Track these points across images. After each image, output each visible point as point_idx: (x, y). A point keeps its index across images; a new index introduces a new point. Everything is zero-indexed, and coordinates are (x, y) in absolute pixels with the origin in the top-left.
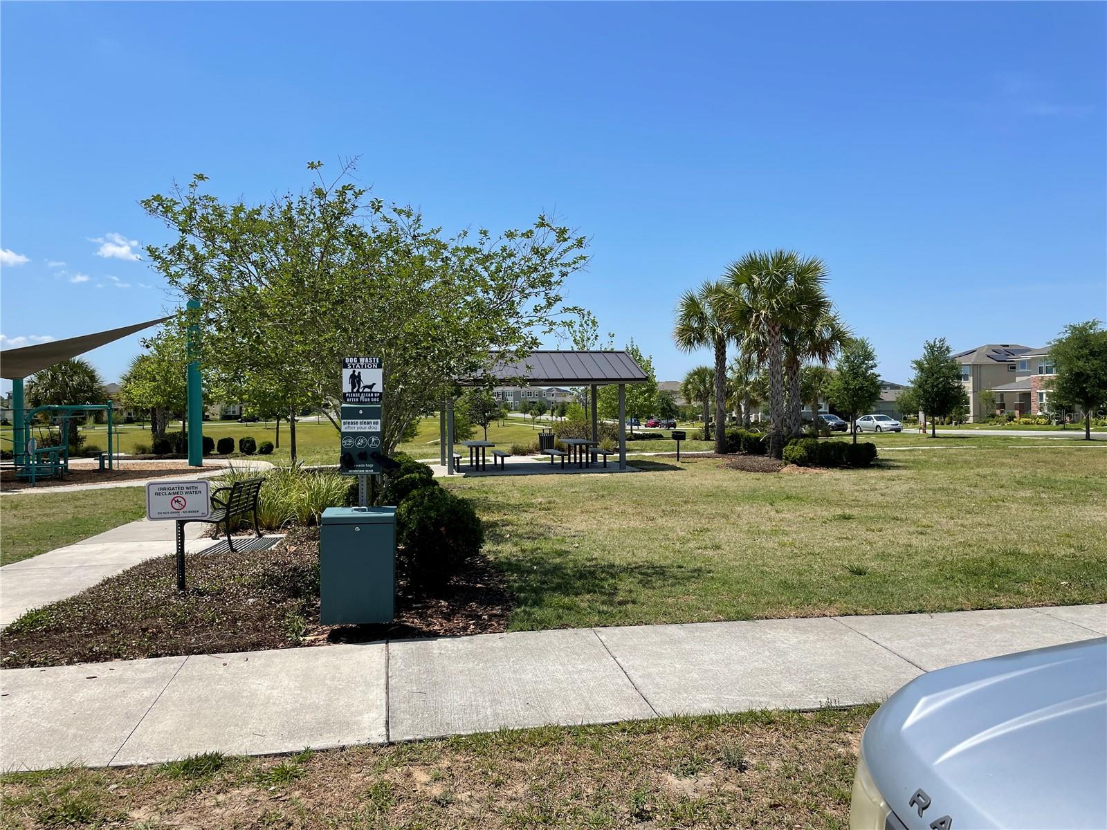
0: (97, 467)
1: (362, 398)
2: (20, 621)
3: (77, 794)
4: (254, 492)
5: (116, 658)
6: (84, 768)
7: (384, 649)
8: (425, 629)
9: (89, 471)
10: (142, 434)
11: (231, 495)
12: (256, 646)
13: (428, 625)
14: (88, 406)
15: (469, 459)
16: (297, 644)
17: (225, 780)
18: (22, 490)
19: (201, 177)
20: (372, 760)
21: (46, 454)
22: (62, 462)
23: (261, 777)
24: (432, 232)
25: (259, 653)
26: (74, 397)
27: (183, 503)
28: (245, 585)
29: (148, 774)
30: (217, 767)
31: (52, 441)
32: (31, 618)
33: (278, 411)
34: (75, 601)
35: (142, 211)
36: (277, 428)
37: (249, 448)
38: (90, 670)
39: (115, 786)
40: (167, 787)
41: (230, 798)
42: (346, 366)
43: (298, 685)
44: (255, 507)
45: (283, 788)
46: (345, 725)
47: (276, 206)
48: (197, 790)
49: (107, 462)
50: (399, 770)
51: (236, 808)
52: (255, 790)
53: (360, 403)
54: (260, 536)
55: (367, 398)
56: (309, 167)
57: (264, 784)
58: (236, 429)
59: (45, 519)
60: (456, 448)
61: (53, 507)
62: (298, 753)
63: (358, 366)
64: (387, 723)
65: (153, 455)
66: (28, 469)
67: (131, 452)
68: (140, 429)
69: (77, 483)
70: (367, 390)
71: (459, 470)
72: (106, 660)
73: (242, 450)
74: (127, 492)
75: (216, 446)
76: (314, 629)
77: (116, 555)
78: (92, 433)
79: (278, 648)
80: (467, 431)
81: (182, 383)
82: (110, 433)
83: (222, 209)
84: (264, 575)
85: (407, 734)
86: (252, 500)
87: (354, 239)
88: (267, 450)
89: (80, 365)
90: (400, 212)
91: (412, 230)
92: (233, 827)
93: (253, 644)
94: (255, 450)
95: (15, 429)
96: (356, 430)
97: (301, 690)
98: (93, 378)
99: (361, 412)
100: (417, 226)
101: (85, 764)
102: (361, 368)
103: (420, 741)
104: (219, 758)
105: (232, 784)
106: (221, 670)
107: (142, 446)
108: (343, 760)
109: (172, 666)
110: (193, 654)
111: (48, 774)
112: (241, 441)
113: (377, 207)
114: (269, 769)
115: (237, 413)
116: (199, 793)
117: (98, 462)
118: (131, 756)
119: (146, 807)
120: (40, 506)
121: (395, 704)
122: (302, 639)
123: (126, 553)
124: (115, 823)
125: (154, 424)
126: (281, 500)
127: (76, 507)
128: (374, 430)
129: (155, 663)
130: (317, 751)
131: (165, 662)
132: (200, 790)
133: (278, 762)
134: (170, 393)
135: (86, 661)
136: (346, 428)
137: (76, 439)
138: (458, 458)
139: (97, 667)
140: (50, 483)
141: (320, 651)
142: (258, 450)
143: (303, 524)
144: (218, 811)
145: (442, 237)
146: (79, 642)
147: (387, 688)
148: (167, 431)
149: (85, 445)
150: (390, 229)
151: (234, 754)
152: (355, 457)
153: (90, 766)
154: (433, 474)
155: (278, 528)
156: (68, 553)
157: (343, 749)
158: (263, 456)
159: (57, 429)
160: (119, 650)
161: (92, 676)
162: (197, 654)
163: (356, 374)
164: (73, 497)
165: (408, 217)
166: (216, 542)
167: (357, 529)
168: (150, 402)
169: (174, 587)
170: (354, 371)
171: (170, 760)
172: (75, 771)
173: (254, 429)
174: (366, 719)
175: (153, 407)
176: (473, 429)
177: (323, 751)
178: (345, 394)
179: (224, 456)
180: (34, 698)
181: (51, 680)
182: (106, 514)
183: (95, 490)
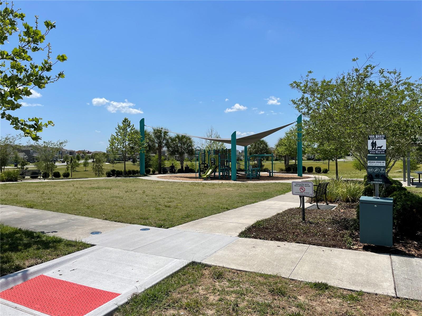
0: (269, 175)
1: (377, 152)
2: (255, 224)
3: (280, 285)
4: (325, 187)
5: (285, 241)
6: (281, 277)
7: (389, 257)
8: (407, 252)
9: (266, 176)
10: (281, 164)
11: (318, 188)
12: (334, 246)
13: (409, 251)
14: (266, 155)
15: (418, 179)
16: (350, 248)
17: (330, 294)
18: (248, 181)
19: (310, 72)
20: (390, 302)
21: (254, 170)
22: (258, 173)
23: (344, 297)
24: (407, 79)
25: (336, 249)
26: (261, 152)
27: (304, 189)
28: (326, 222)
29: (302, 285)
30: (327, 288)
31: (254, 166)
32: (258, 223)
33: (329, 157)
34: (270, 219)
35: (290, 87)
36: (329, 164)
37: (319, 171)
38: (278, 244)
39: (292, 286)
40: (309, 291)
41: (333, 301)
42: (369, 139)
43: (353, 265)
44: (325, 193)
45: (353, 303)
46: (375, 285)
47: (338, 78)
48: (320, 295)
49: (271, 174)
50: (403, 309)
51: (335, 306)
52: (342, 301)
53: (376, 154)
54: (328, 204)
55: (379, 152)
56: (353, 61)
57: (345, 300)
58: (313, 163)
59: (256, 191)
60: (411, 174)
61: (258, 188)
62: (357, 291)
63: (375, 139)
64: (395, 289)
65: (285, 172)
66: (249, 175)
67: (278, 170)
68: (280, 163)
69: (263, 180)
70: (379, 148)
71: (413, 184)
72: (282, 241)
73: (316, 171)
74: (279, 184)
75: (307, 170)
76: (356, 244)
77: (278, 205)
78: (266, 164)
79: (343, 249)
80: (415, 167)
81: (295, 147)
82: (272, 164)
83: (317, 82)
84: (333, 219)
85: (405, 295)
86: (324, 191)
87: (370, 87)
88: (326, 172)
89: (263, 141)
90: (390, 73)
91: (396, 79)
92: (335, 312)
93: (333, 245)
94: (321, 171)
95: (245, 162)
96: (374, 165)
97: (355, 267)
98: (267, 146)
99: (376, 158)
100: (399, 77)
101: (281, 275)
102: (376, 139)
103: (412, 300)
104: (327, 285)
105: (333, 296)
106: (322, 253)
107: (282, 169)
108: (377, 299)
109: (305, 247)
110: (311, 244)
111: (270, 276)
112: (316, 168)
113: (382, 72)
114: (346, 294)
115: (313, 158)
116: (321, 296)
117: (269, 173)
118: (296, 277)
119: (303, 296)
120: (254, 187)
121: (398, 282)
122: (352, 247)
123: (282, 205)
124: (293, 299)
125: (285, 161)
126: (335, 191)
127: (264, 188)
128: (382, 165)
129: (299, 245)
130: (366, 293)
131: (302, 246)
132: (321, 295)
133: (350, 293)
134: (291, 150)
135: (276, 240)
136: (370, 164)
137: (262, 166)
138: (413, 179)
139: (280, 243)
140: (255, 180)
141: (360, 253)
142: (322, 171)
143: (344, 201)
144: (328, 304)
145: (411, 81)
146: (273, 233)
147: (393, 274)
148: (290, 164)
149: (264, 168)
150: (385, 80)
151: (332, 285)
152: (374, 176)
153: (283, 276)
154: (402, 185)
155: (334, 202)
156: (264, 203)
157: (376, 294)
158: (324, 174)
159: (256, 162)
160: (286, 238)
161: (279, 246)
162: (312, 245)
163: (374, 142)
164: (263, 185)
165: (395, 74)
166: (311, 205)
167: (376, 206)
168: (284, 154)
169: (301, 219)
170: (373, 141)
171: (309, 281)
172: (278, 277)
173: (319, 164)
174: (386, 285)
175: (285, 155)
176: (418, 166)
177: (368, 293)
178: (369, 150)
179: (310, 173)
180: (262, 250)
181: (267, 245)
182: (273, 191)
183: (269, 183)
